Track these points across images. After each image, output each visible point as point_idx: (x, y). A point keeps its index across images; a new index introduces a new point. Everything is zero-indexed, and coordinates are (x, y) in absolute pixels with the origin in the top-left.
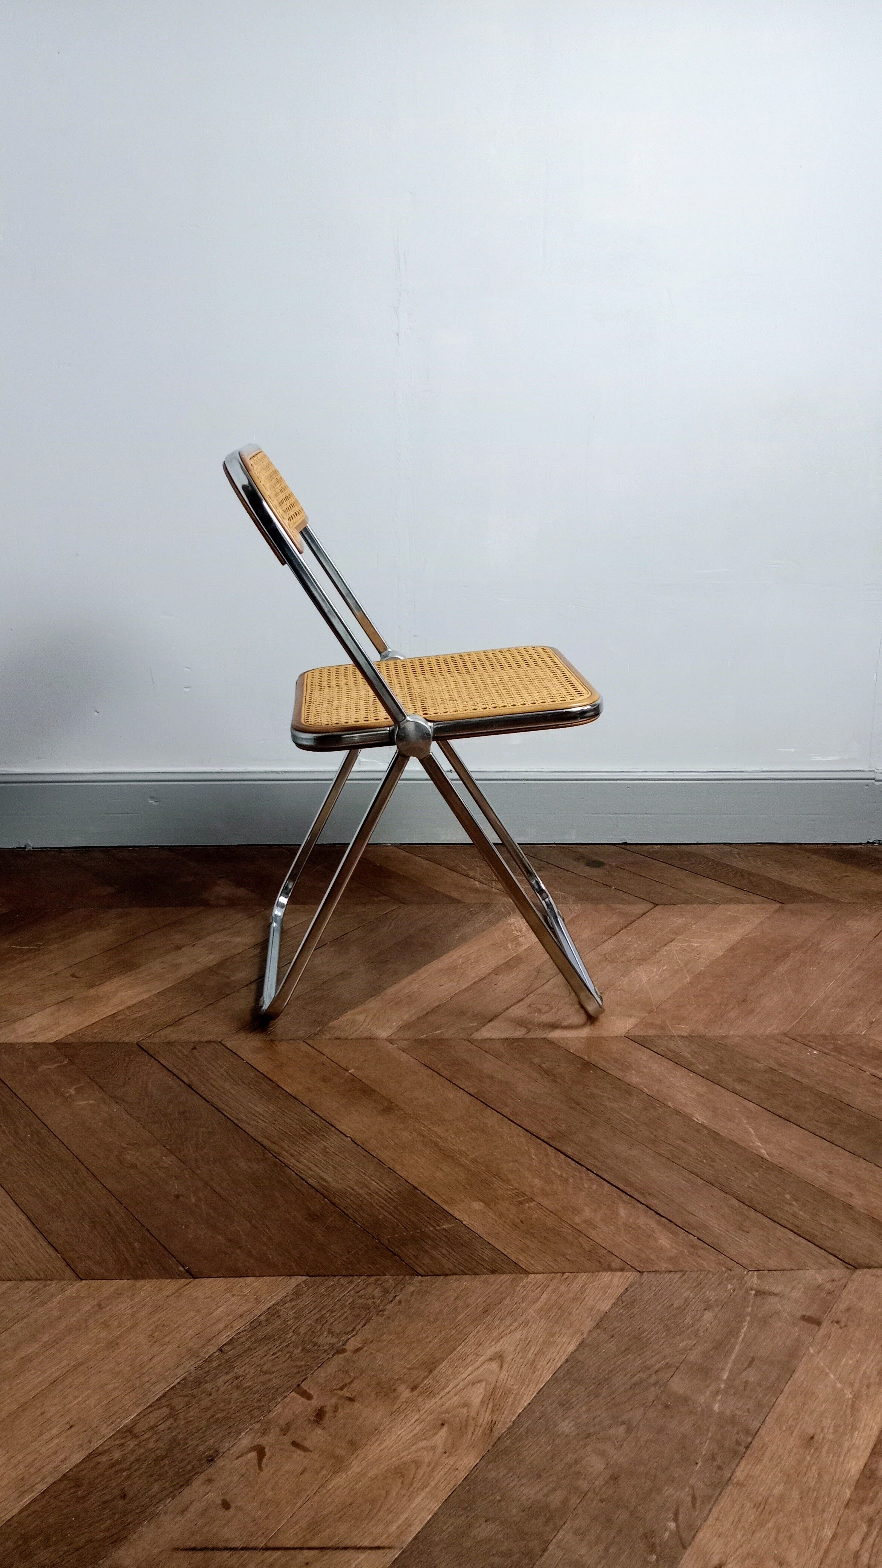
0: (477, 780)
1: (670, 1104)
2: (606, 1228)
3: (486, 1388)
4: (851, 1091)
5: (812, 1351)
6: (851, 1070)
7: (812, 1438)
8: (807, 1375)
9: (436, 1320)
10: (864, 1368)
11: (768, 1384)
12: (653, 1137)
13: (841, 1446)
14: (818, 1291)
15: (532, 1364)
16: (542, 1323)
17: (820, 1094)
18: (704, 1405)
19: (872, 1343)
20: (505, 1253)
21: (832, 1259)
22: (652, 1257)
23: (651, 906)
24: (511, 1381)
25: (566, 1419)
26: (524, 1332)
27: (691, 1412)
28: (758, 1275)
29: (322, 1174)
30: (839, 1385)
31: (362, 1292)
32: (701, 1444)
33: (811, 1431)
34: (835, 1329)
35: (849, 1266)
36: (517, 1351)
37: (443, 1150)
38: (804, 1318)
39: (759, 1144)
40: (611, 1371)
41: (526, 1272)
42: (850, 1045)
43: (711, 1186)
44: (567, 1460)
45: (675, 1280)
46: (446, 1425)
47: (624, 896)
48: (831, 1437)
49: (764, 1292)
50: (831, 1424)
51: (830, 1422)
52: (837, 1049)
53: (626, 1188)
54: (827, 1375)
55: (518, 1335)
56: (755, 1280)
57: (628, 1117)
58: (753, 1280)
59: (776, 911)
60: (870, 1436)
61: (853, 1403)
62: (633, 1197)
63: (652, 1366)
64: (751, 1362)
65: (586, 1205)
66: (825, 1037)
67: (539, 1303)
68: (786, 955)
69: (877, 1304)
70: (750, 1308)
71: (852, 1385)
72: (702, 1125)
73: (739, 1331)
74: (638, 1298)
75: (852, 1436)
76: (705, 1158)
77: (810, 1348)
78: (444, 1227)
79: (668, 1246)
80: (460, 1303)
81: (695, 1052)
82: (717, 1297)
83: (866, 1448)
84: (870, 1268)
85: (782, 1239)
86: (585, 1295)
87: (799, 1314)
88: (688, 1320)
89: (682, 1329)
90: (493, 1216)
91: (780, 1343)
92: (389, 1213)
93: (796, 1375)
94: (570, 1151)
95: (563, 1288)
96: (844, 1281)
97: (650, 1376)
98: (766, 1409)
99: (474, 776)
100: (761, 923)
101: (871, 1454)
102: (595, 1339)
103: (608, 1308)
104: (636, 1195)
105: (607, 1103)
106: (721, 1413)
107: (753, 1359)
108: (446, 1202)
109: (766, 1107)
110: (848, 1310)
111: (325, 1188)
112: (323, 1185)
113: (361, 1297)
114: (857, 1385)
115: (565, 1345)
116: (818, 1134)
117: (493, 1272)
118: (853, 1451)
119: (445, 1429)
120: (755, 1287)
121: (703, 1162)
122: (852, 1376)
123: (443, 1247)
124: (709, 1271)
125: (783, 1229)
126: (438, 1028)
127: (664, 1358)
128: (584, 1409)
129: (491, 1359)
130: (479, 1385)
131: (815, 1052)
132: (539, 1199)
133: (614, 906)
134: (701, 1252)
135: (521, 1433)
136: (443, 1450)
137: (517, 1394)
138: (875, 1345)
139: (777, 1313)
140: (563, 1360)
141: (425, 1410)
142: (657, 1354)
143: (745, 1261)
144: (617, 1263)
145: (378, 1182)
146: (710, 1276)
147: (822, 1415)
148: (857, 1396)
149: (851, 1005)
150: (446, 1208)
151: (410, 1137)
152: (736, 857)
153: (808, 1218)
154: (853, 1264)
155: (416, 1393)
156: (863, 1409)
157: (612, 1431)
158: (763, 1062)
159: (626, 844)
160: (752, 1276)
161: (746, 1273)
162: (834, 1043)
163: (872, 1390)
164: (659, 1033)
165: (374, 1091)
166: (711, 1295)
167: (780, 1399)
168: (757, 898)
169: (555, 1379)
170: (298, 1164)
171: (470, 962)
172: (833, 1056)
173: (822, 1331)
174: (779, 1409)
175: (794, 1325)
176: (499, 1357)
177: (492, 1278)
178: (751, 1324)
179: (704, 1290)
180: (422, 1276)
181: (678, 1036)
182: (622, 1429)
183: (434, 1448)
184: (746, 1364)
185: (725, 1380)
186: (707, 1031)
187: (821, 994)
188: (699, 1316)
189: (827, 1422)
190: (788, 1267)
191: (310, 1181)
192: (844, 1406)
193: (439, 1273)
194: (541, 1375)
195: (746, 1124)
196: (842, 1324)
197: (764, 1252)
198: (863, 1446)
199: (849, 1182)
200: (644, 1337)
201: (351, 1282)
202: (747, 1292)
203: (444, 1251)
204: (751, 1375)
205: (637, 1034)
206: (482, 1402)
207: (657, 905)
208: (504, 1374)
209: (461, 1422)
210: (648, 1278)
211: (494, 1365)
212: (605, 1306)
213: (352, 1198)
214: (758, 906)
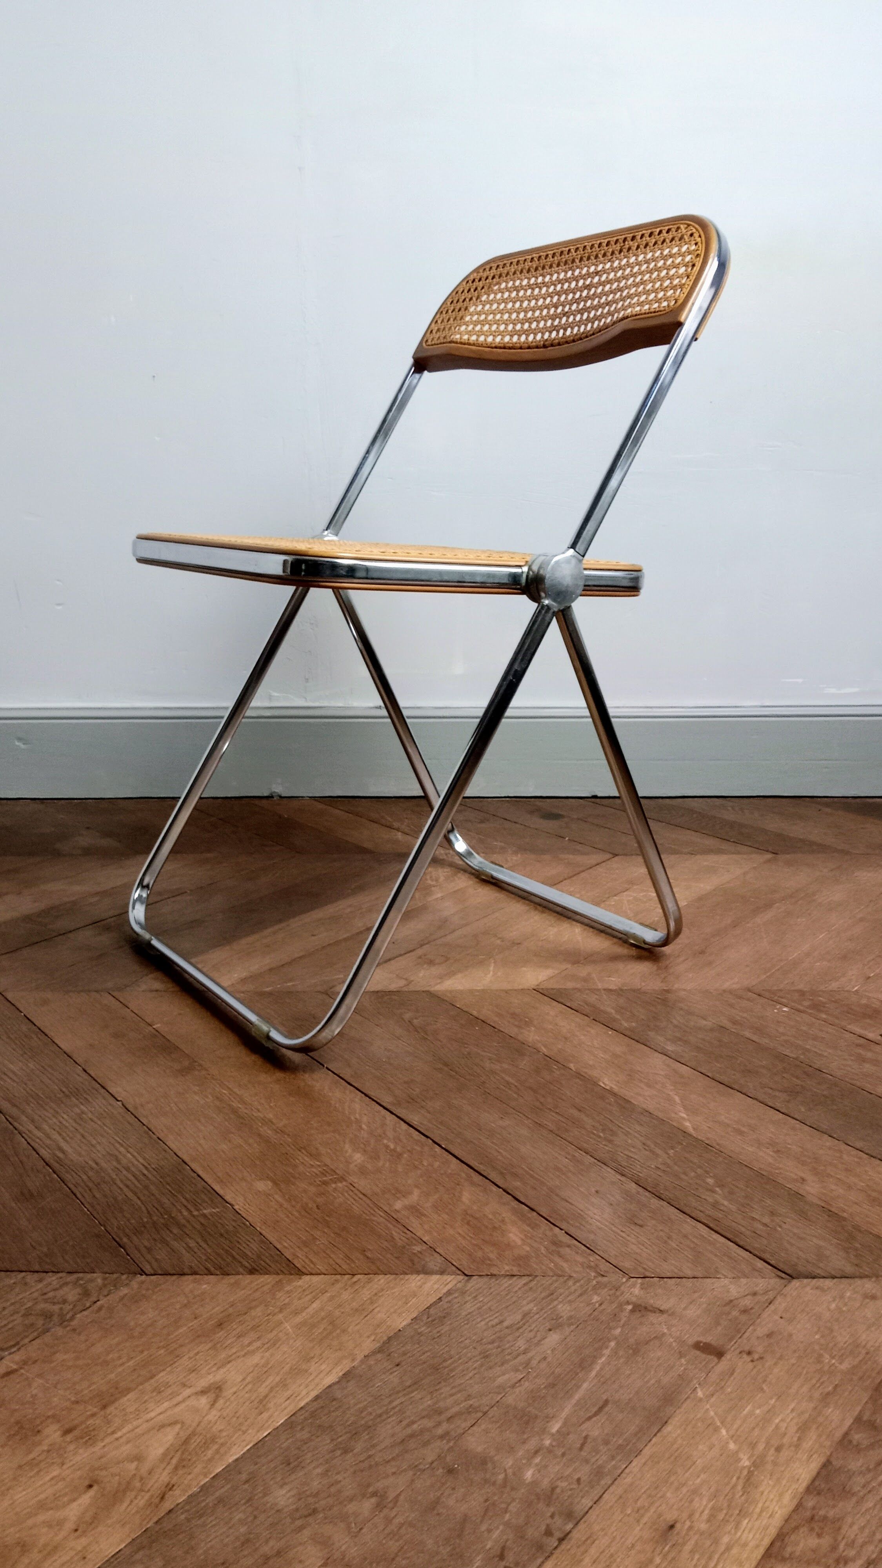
0: (408, 717)
1: (572, 1066)
2: (436, 1216)
3: (178, 1434)
4: (825, 1054)
5: (700, 1394)
6: (830, 1029)
7: (672, 1527)
8: (685, 1429)
9: (142, 1334)
10: (777, 1421)
11: (620, 1442)
12: (538, 1104)
13: (716, 1542)
14: (727, 1309)
15: (261, 1401)
16: (298, 1343)
17: (781, 1058)
18: (510, 1471)
19: (796, 1386)
20: (278, 1247)
21: (760, 1264)
22: (491, 1256)
23: (611, 856)
24: (220, 1426)
25: (285, 1484)
26: (267, 1354)
27: (486, 1481)
28: (642, 1284)
29: (63, 1144)
30: (732, 1446)
31: (51, 1294)
32: (489, 1531)
33: (670, 1517)
34: (743, 1365)
35: (783, 1275)
36: (247, 1381)
37: (243, 1118)
38: (697, 1346)
39: (684, 1116)
40: (380, 1416)
41: (300, 1273)
42: (835, 1002)
43: (603, 1165)
44: (266, 1549)
45: (516, 1289)
46: (95, 1488)
47: (579, 847)
48: (703, 1526)
49: (646, 1308)
50: (706, 1506)
51: (705, 1503)
52: (817, 1007)
53: (481, 1166)
54: (716, 1430)
55: (256, 1359)
56: (636, 1291)
57: (510, 1080)
58: (635, 1291)
59: (769, 861)
60: (766, 1528)
61: (750, 1473)
62: (487, 1178)
63: (447, 1409)
64: (601, 1409)
65: (417, 1187)
66: (802, 993)
67: (304, 1314)
68: (769, 905)
69: (816, 1329)
70: (619, 1330)
71: (753, 1446)
72: (611, 1092)
73: (593, 1362)
74: (453, 1312)
75: (737, 1526)
76: (603, 1131)
77: (699, 1390)
78: (205, 1211)
79: (519, 1242)
80: (187, 1313)
81: (622, 1008)
82: (573, 1313)
83: (757, 1546)
84: (814, 1278)
85: (690, 1237)
86: (376, 1305)
87: (691, 1341)
88: (521, 1344)
89: (508, 1357)
90: (280, 1199)
91: (652, 1382)
92: (135, 1194)
93: (669, 1428)
94: (416, 1119)
95: (346, 1295)
96: (771, 1295)
97: (439, 1424)
98: (607, 1480)
99: (405, 713)
100: (745, 874)
101: (763, 1556)
102: (370, 1367)
103: (404, 1323)
104: (493, 1176)
105: (487, 1065)
106: (535, 1483)
107: (606, 1402)
108: (221, 1182)
109: (703, 1071)
110: (770, 1335)
111: (59, 1161)
112: (58, 1157)
113: (46, 1301)
114: (761, 1447)
115: (321, 1375)
116: (770, 1104)
117: (252, 1271)
118: (735, 1551)
119: (92, 1492)
120: (634, 1299)
121: (600, 1137)
122: (756, 1432)
123: (191, 1238)
124: (571, 1277)
125: (694, 1223)
126: (291, 980)
127: (469, 1397)
128: (319, 1470)
129: (203, 1392)
130: (168, 1429)
131: (785, 1009)
132: (353, 1179)
133: (562, 856)
134: (566, 1251)
135: (207, 1504)
136: (74, 1527)
137: (222, 1445)
138: (802, 1386)
139: (659, 1337)
140: (310, 1398)
141: (71, 1463)
142: (459, 1391)
143: (627, 1264)
144: (435, 1262)
145: (136, 1154)
146: (571, 1283)
147: (695, 1492)
148: (758, 1464)
149: (844, 958)
150: (217, 1188)
151: (202, 1102)
152: (728, 810)
153: (733, 1208)
154: (789, 1272)
155: (69, 1438)
156: (765, 1482)
157: (351, 1508)
158: (710, 1019)
159: (595, 797)
160: (634, 1286)
161: (624, 1280)
162: (812, 1000)
163: (785, 1454)
164: (579, 986)
165: (177, 1048)
166: (564, 1310)
167: (633, 1464)
168: (745, 849)
169: (290, 1424)
170: (36, 1132)
171: (360, 911)
172: (810, 1014)
173: (724, 1365)
174: (629, 1480)
175: (681, 1355)
176: (216, 1390)
177: (249, 1278)
178: (615, 1352)
179: (556, 1303)
180: (147, 1275)
181: (604, 990)
182: (368, 1505)
183: (60, 1523)
184: (595, 1409)
185: (553, 1435)
186: (643, 984)
187: (806, 947)
188: (538, 1338)
189: (703, 1504)
190: (689, 1273)
191: (43, 1152)
192: (735, 1478)
193: (172, 1272)
194: (270, 1417)
195: (671, 1090)
196: (756, 1356)
197: (660, 1252)
198: (751, 1544)
199: (804, 1163)
200: (445, 1367)
201: (40, 1281)
202: (620, 1306)
203: (192, 1244)
204: (595, 1429)
205: (550, 986)
206: (165, 1455)
207: (617, 855)
208: (213, 1415)
209: (119, 1483)
210: (477, 1284)
211: (203, 1401)
212: (401, 1322)
213: (91, 1174)
214: (745, 856)
